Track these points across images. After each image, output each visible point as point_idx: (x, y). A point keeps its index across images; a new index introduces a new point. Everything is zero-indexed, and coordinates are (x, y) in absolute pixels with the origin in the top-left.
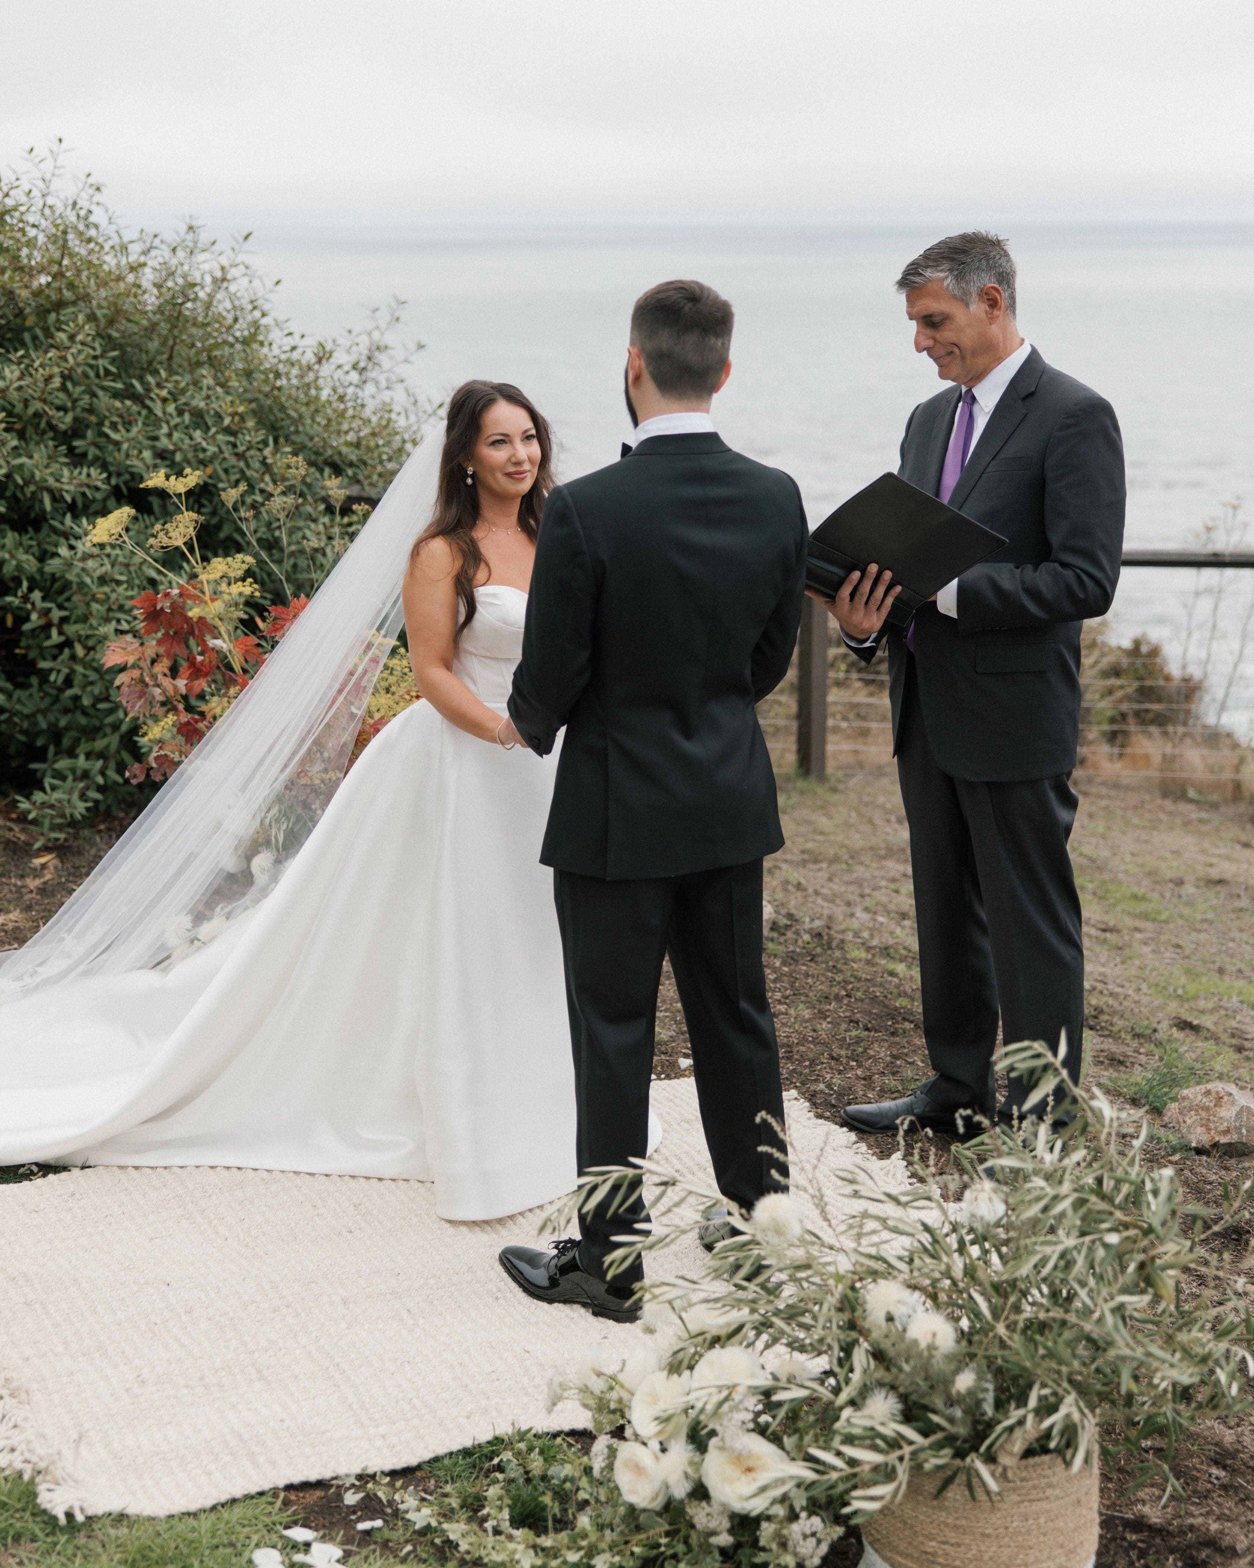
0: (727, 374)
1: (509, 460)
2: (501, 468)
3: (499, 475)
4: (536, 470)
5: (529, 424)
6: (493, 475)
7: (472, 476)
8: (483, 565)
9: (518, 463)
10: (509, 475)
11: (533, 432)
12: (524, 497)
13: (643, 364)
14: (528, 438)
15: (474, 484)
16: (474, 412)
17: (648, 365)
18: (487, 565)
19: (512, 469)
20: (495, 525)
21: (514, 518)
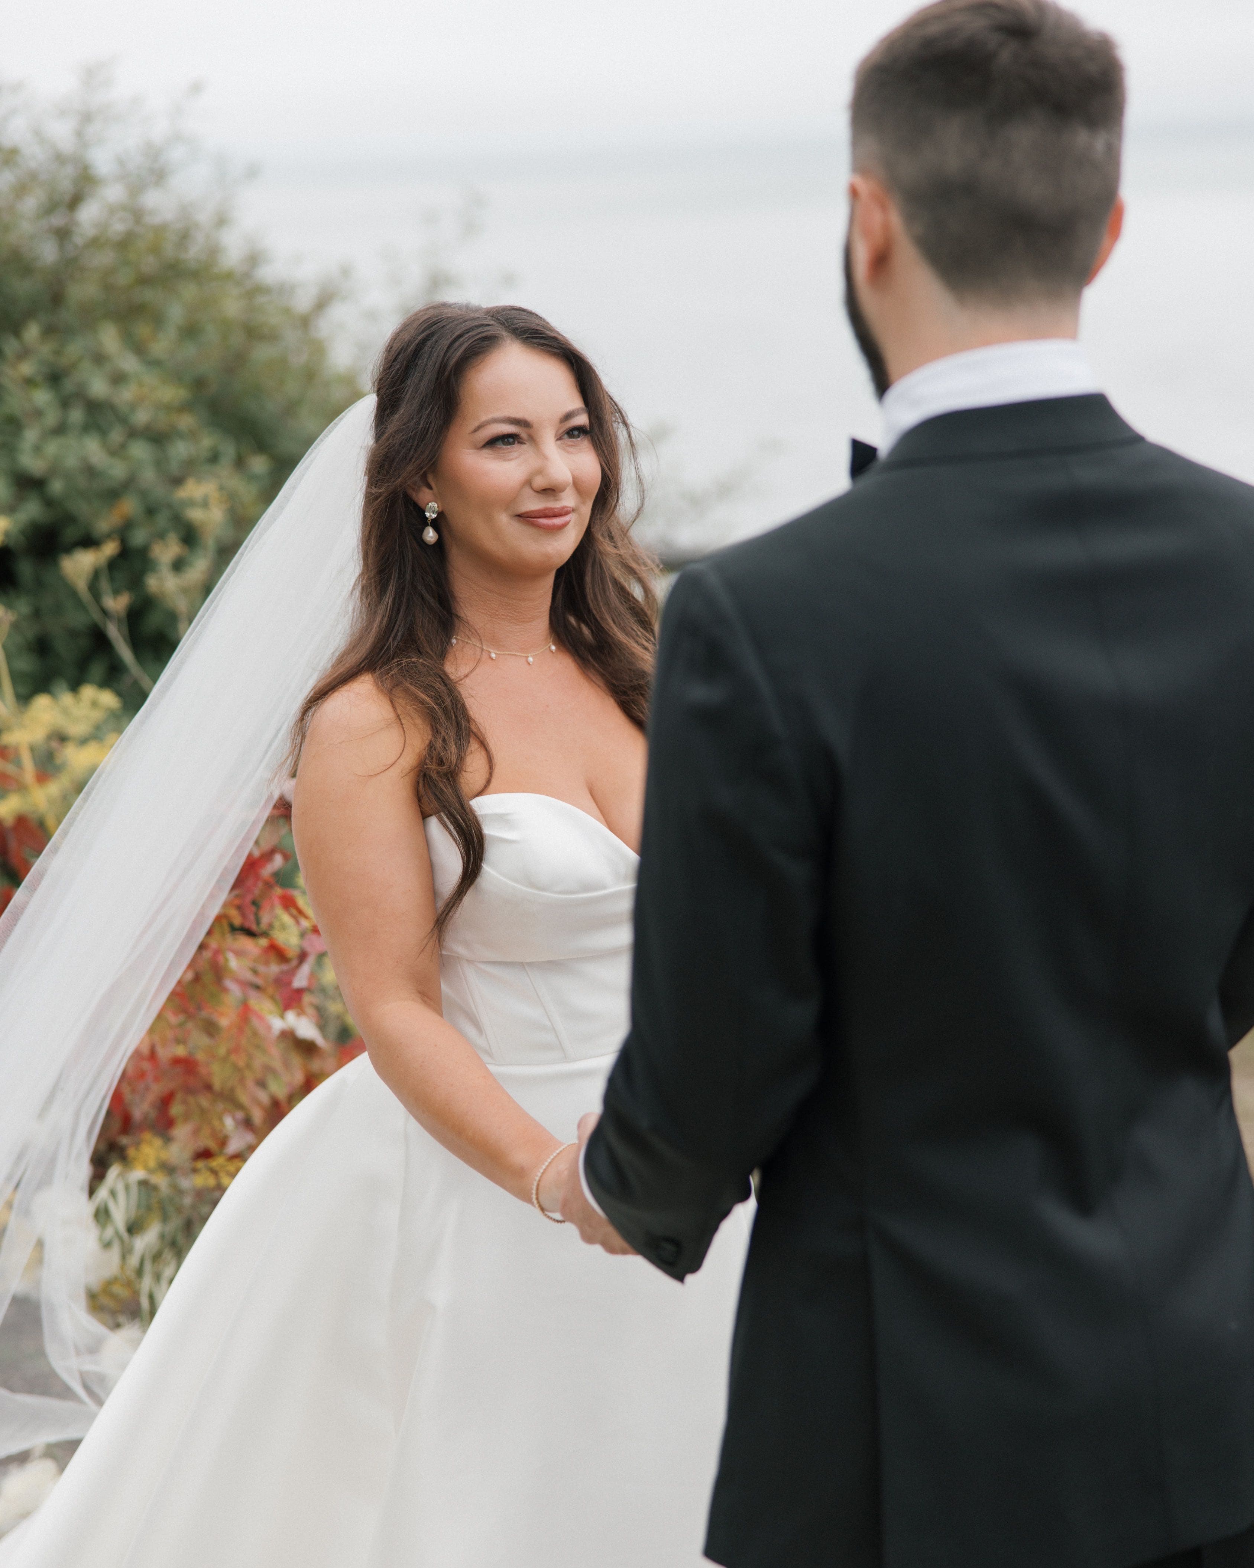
0: (1115, 231)
1: (528, 482)
2: (508, 502)
3: (503, 519)
4: (586, 510)
5: (572, 401)
6: (489, 519)
7: (435, 523)
8: (474, 745)
9: (550, 491)
10: (525, 518)
11: (582, 420)
12: (562, 573)
13: (896, 220)
14: (574, 432)
15: (440, 544)
16: (443, 367)
17: (910, 218)
18: (483, 744)
19: (533, 504)
20: (496, 642)
21: (541, 623)
